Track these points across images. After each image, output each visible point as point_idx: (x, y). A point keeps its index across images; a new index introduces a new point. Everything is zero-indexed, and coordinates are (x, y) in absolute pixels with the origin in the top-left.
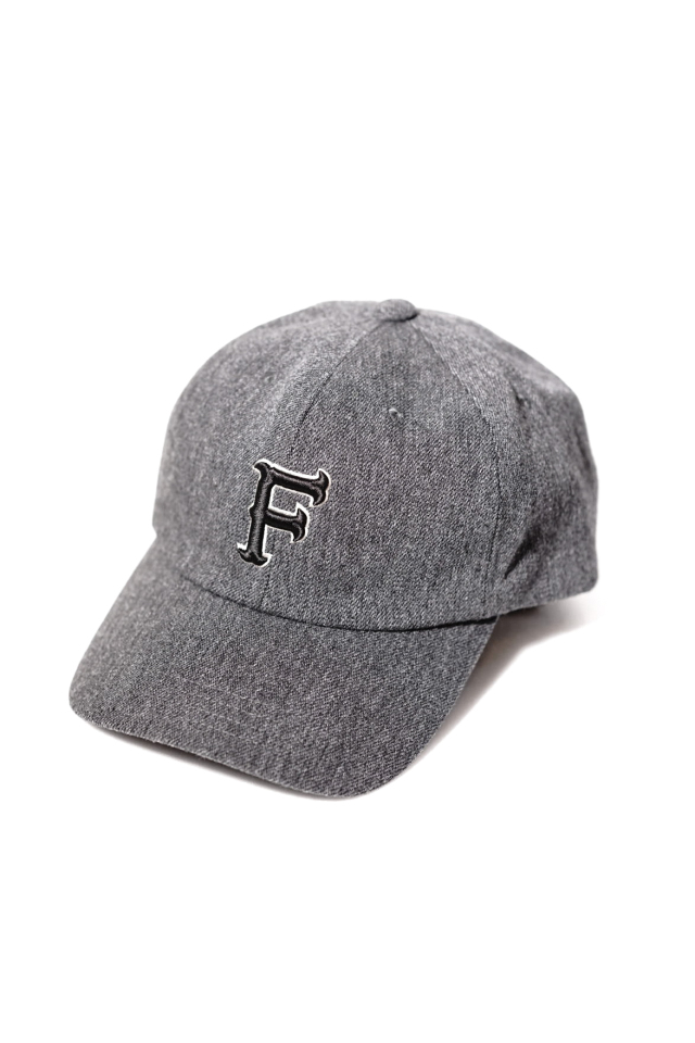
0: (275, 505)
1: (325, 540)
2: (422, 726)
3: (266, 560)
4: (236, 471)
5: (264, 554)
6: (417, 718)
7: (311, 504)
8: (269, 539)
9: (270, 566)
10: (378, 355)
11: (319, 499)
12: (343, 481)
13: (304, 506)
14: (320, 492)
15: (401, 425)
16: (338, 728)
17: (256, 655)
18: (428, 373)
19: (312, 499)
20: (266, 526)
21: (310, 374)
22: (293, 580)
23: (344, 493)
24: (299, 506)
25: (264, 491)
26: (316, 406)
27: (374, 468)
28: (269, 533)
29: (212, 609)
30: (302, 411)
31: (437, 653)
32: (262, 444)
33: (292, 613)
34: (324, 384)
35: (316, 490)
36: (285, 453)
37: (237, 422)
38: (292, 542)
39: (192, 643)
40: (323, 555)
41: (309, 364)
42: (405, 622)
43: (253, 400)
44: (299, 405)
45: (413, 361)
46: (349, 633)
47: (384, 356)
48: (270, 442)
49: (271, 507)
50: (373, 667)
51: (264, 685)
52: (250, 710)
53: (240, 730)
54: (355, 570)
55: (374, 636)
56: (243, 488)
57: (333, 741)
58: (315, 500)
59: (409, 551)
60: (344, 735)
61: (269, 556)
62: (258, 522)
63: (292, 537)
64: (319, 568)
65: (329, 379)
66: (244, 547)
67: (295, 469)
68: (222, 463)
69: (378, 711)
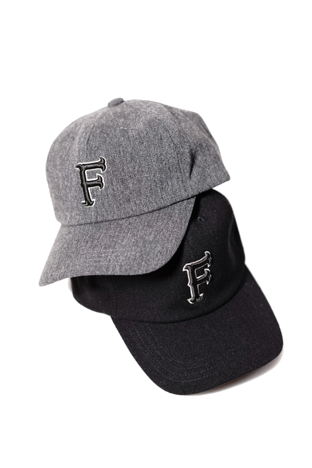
0: (89, 178)
1: (112, 184)
2: (174, 241)
3: (93, 202)
4: (71, 174)
5: (92, 200)
6: (170, 239)
7: (102, 172)
8: (91, 193)
9: (96, 204)
10: (111, 114)
11: (104, 168)
12: (110, 158)
13: (100, 173)
14: (103, 166)
15: (127, 131)
16: (139, 250)
17: (100, 236)
18: (133, 114)
19: (101, 169)
20: (89, 188)
21: (86, 128)
22: (106, 205)
23: (112, 163)
24: (97, 174)
25: (83, 174)
26: (91, 136)
27: (121, 149)
28: (91, 190)
29: (80, 229)
30: (87, 139)
31: (173, 214)
32: (76, 159)
33: (110, 218)
34: (92, 129)
35: (101, 165)
36: (85, 156)
37: (66, 158)
38: (100, 190)
39: (75, 242)
40: (114, 190)
41: (85, 125)
42: (156, 207)
43: (69, 148)
44: (85, 138)
45: (126, 113)
46: (135, 218)
47: (113, 114)
48: (79, 157)
49: (87, 180)
50: (148, 226)
51: (105, 245)
52: (102, 254)
53: (99, 262)
54: (128, 192)
55: (145, 216)
56: (76, 180)
57: (138, 254)
58: (102, 169)
59: (147, 177)
60: (142, 251)
61: (94, 200)
62: (86, 188)
63: (99, 188)
64: (114, 196)
65: (94, 126)
66: (84, 202)
67: (90, 161)
68: (66, 175)
69: (153, 240)
